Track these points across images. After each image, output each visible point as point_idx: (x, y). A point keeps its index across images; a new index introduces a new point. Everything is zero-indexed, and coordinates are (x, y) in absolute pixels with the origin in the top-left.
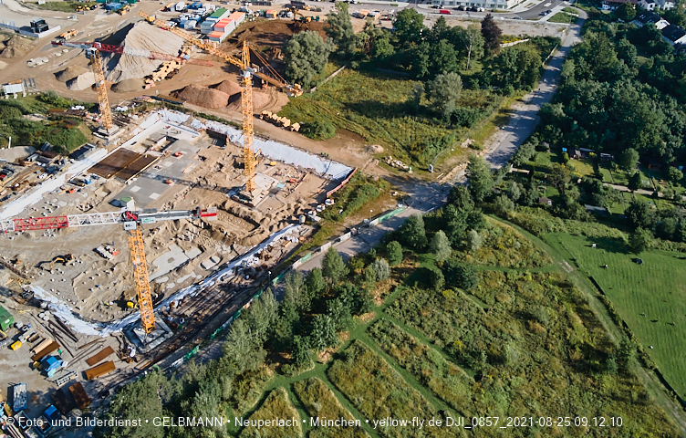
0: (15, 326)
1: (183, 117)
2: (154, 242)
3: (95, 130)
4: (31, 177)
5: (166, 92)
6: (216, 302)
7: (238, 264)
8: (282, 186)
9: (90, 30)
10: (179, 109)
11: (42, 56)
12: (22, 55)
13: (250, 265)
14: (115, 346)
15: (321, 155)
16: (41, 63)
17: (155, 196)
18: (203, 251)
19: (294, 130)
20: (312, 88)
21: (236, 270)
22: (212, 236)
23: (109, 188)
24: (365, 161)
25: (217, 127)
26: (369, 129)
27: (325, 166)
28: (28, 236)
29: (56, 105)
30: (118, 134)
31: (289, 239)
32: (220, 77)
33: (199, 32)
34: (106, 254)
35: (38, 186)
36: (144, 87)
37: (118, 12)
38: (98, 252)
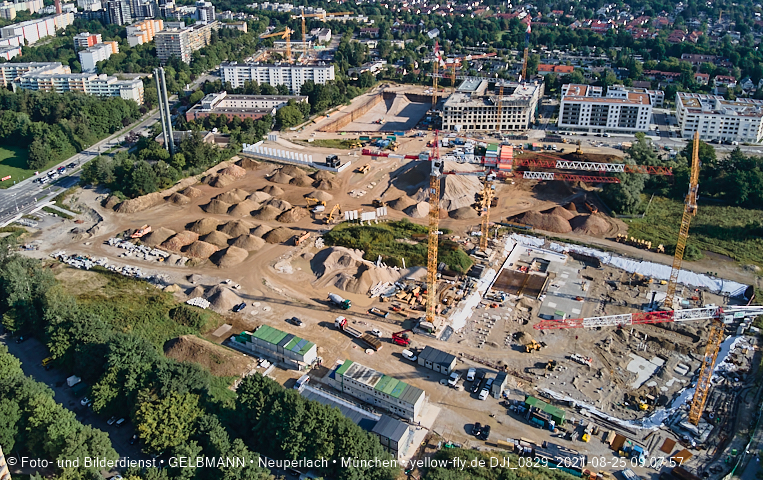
0: (569, 422)
1: (540, 242)
2: (613, 351)
3: (469, 252)
4: (451, 293)
5: (504, 218)
6: (726, 400)
7: (717, 369)
8: (687, 303)
9: (379, 166)
10: (530, 234)
11: (357, 188)
12: (338, 186)
13: (730, 370)
14: (672, 437)
15: (707, 274)
16: (362, 195)
17: (576, 311)
18: (666, 360)
19: (661, 252)
20: (641, 213)
21: (719, 373)
22: (662, 346)
23: (526, 303)
24: (753, 278)
25: (580, 249)
26: (732, 251)
27: (718, 284)
28: (493, 345)
29: (415, 230)
30: (493, 255)
31: (745, 347)
32: (541, 205)
33: (482, 165)
34: (583, 360)
35: (463, 301)
36: (479, 214)
37: (389, 148)
38: (573, 360)
